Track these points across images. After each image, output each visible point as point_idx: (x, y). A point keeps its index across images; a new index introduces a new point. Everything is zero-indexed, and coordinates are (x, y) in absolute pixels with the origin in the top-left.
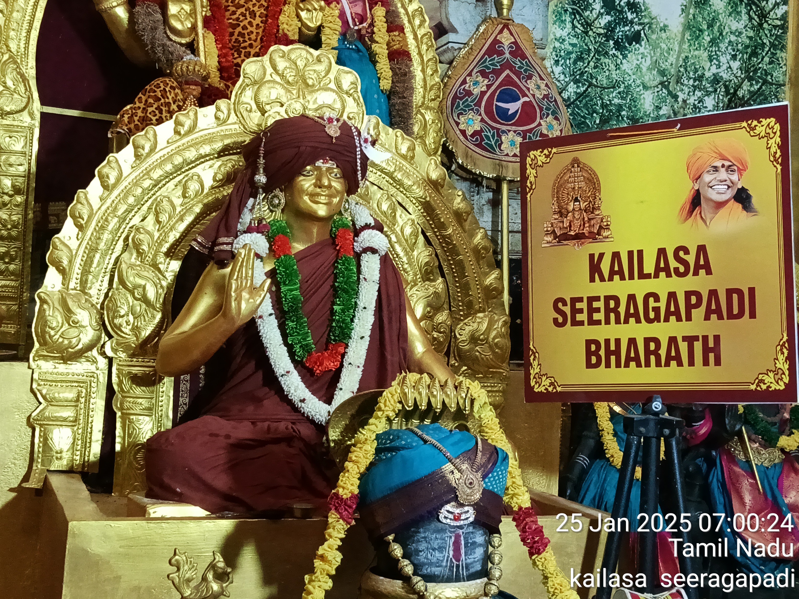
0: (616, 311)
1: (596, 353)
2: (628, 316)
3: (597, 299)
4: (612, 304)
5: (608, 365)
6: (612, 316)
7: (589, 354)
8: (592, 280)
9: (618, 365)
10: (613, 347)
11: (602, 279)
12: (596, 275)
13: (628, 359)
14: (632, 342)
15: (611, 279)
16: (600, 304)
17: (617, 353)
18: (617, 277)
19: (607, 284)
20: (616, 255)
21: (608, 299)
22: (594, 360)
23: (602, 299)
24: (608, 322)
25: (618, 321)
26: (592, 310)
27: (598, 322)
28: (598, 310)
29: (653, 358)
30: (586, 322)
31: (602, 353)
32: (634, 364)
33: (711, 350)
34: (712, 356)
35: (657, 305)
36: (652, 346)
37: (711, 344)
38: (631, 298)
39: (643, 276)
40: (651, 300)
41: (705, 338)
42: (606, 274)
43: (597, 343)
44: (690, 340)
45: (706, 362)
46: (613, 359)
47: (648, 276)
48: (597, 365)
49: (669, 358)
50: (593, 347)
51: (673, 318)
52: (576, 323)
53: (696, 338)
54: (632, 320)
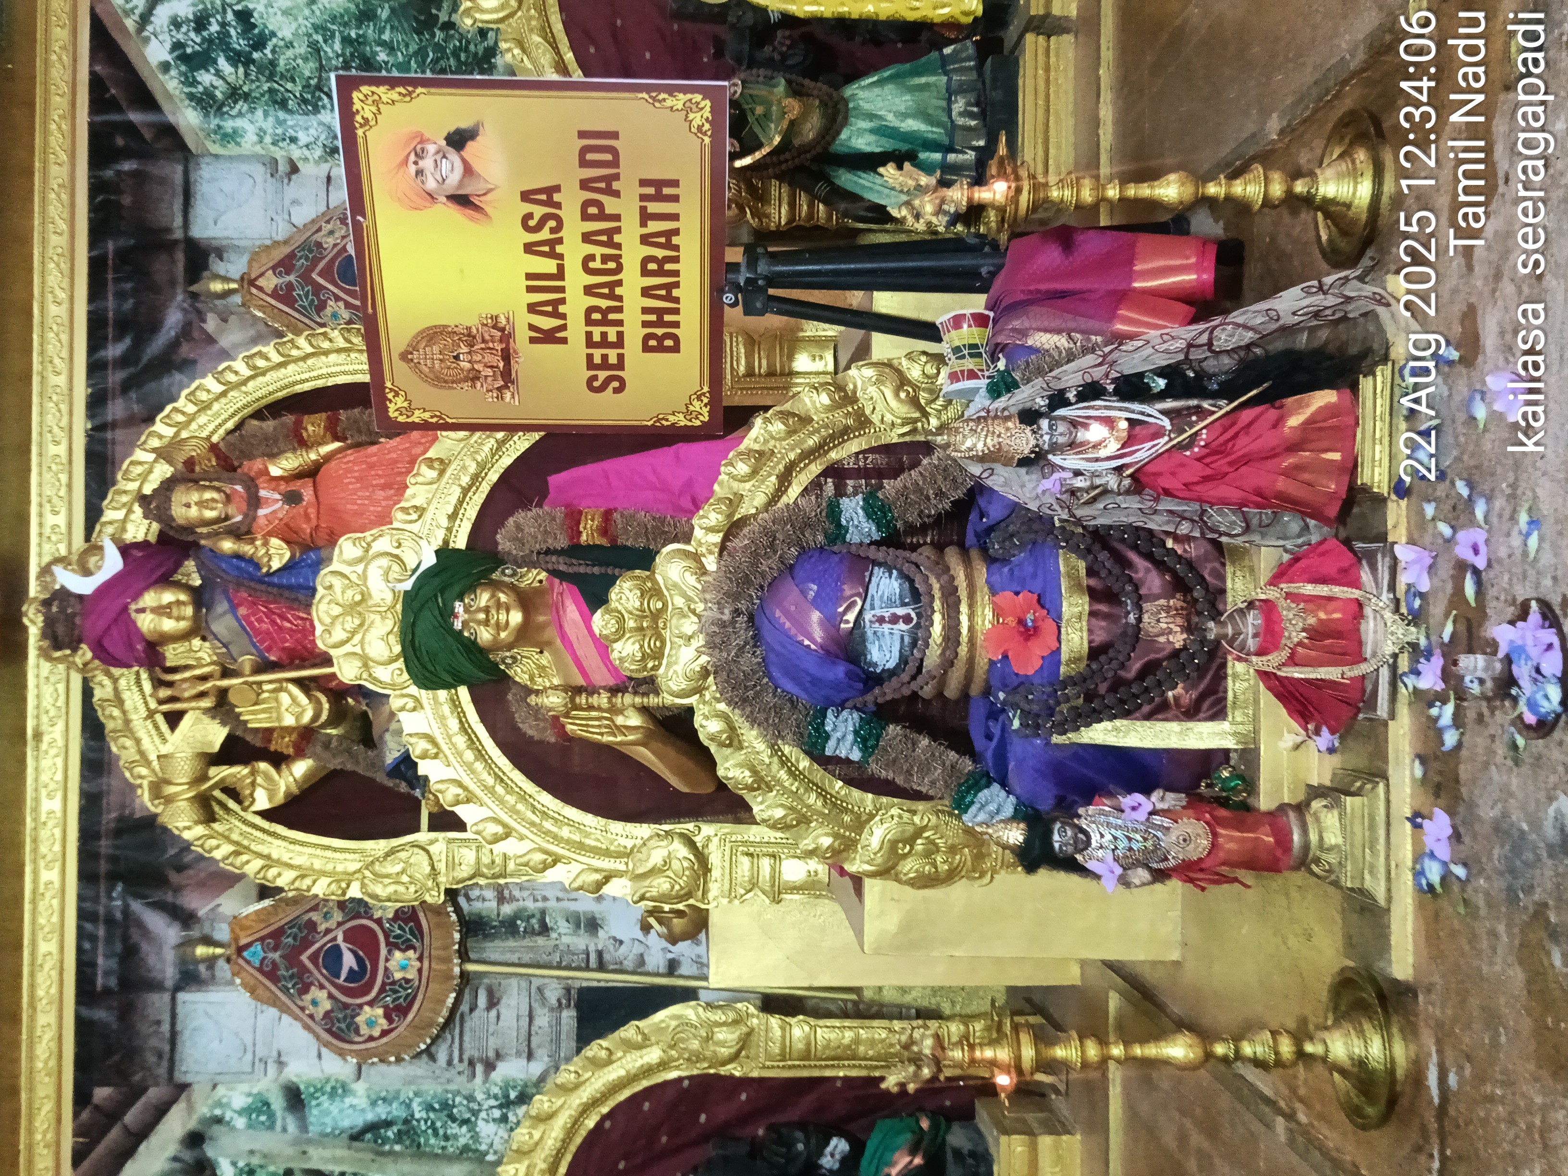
0: (605, 312)
1: (660, 339)
2: (612, 296)
3: (589, 335)
4: (596, 316)
5: (676, 325)
6: (611, 316)
7: (661, 349)
8: (564, 341)
9: (676, 311)
10: (653, 318)
11: (563, 328)
12: (558, 335)
13: (669, 298)
14: (646, 292)
15: (563, 316)
16: (596, 332)
17: (660, 312)
18: (562, 309)
19: (569, 322)
20: (532, 308)
21: (589, 322)
22: (669, 343)
23: (589, 329)
24: (620, 323)
25: (619, 310)
26: (604, 343)
27: (620, 335)
28: (604, 335)
29: (668, 267)
30: (620, 351)
31: (660, 331)
32: (675, 293)
33: (659, 191)
34: (666, 191)
35: (598, 258)
36: (652, 266)
37: (651, 191)
38: (589, 290)
39: (560, 274)
40: (592, 265)
41: (643, 198)
42: (556, 322)
43: (647, 338)
44: (645, 217)
45: (675, 199)
46: (667, 318)
47: (561, 268)
48: (676, 338)
49: (668, 246)
50: (652, 343)
51: (617, 238)
52: (621, 364)
53: (643, 210)
54: (618, 291)
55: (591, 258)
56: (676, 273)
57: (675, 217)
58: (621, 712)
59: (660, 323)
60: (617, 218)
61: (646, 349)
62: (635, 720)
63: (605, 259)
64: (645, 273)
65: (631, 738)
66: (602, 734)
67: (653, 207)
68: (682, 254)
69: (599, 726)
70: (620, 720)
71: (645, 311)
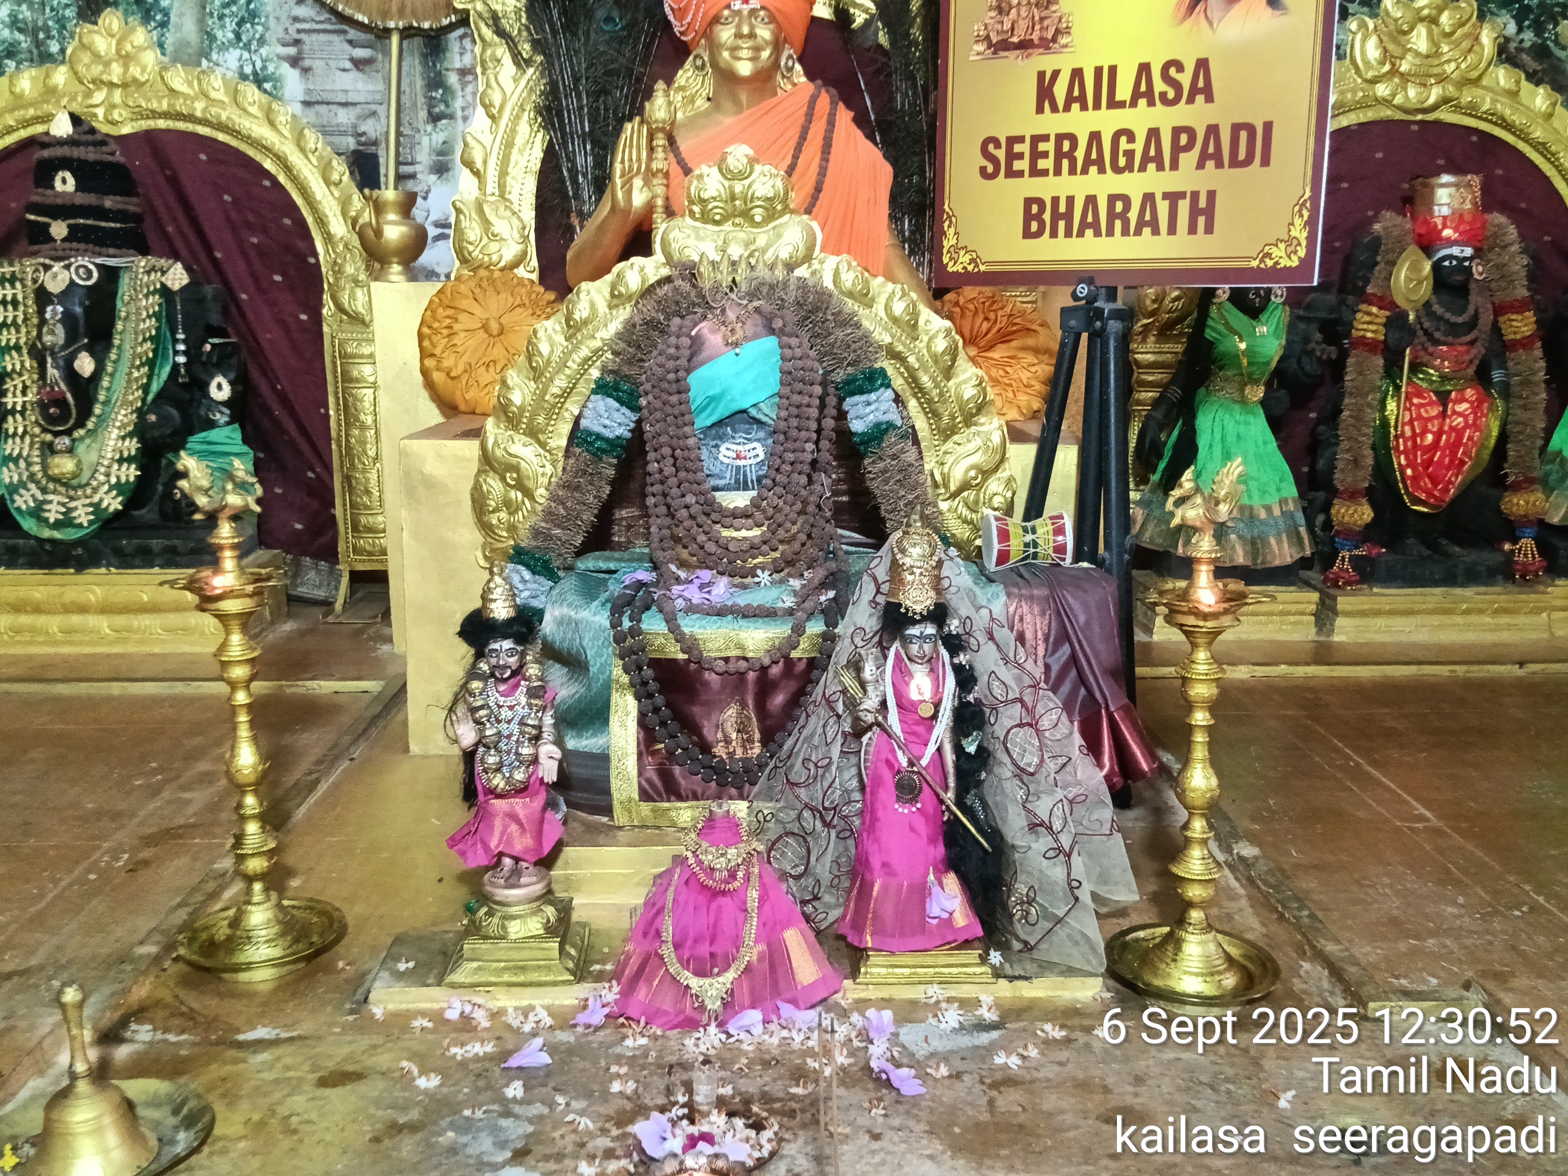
0: (1070, 156)
1: (1039, 217)
2: (1088, 163)
3: (1045, 138)
4: (1066, 146)
5: (1054, 234)
6: (1065, 163)
7: (1028, 217)
8: (1040, 110)
9: (1068, 234)
10: (1062, 209)
11: (1054, 109)
12: (1046, 103)
13: (1084, 226)
15: (1067, 108)
16: (1048, 146)
17: (1068, 216)
18: (1076, 107)
19: (1061, 116)
20: (1077, 74)
21: (1060, 138)
22: (1034, 226)
23: (1052, 138)
24: (1058, 172)
25: (1072, 171)
26: (1036, 155)
27: (1045, 173)
28: (1045, 155)
29: (1118, 224)
30: (1027, 173)
31: (1047, 216)
32: (1089, 232)
33: (1201, 212)
34: (1201, 220)
35: (1130, 147)
36: (1119, 207)
37: (1202, 204)
38: (1095, 136)
39: (1114, 104)
40: (1123, 139)
41: (1195, 195)
42: (1061, 102)
43: (1041, 202)
44: (1173, 198)
45: (1192, 229)
46: (1062, 224)
47: (1121, 105)
48: (1039, 233)
49: (1141, 224)
50: (1035, 209)
51: (1151, 167)
52: (1012, 174)
53: (1182, 195)
54: (1093, 169)
55: (1131, 138)
56: (1110, 233)
57: (1172, 230)
58: (647, 183)
59: (1056, 216)
60: (1174, 166)
61: (1028, 202)
62: (639, 199)
63: (1129, 154)
64: (1112, 199)
65: (620, 194)
66: (623, 162)
67: (1184, 207)
68: (1132, 239)
69: (631, 160)
70: (638, 182)
71: (1070, 200)
